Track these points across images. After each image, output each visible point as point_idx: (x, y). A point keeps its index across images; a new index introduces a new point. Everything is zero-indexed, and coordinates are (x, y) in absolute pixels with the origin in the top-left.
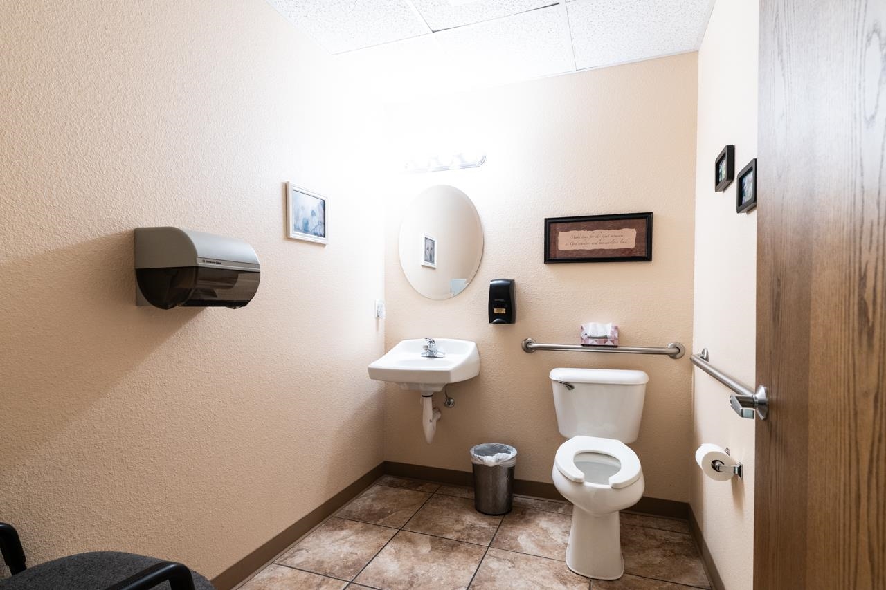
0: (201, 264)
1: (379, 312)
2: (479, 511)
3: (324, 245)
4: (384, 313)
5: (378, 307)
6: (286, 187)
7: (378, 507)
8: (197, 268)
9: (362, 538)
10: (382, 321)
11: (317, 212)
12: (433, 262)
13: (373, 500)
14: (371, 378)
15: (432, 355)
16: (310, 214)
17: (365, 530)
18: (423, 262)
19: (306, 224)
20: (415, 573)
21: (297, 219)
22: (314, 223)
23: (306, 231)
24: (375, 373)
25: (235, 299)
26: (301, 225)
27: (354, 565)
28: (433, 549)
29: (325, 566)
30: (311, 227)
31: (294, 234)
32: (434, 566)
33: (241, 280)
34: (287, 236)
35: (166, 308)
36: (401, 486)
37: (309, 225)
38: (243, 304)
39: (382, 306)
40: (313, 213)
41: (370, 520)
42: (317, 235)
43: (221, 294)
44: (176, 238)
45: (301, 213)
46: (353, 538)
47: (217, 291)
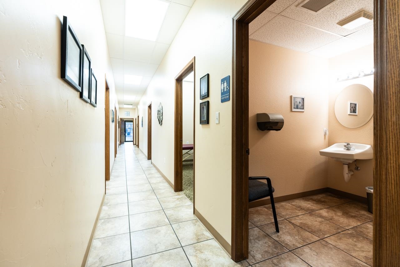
0: (271, 121)
1: (325, 133)
2: (369, 212)
3: (303, 112)
4: (328, 133)
5: (325, 131)
6: (291, 97)
7: (323, 200)
8: (270, 122)
9: (315, 205)
10: (327, 136)
11: (301, 102)
12: (356, 113)
13: (322, 198)
14: (321, 155)
15: (348, 149)
16: (299, 103)
17: (317, 204)
18: (349, 113)
19: (297, 106)
20: (333, 217)
21: (294, 105)
22: (300, 105)
23: (297, 108)
24: (322, 153)
25: (278, 128)
26: (295, 107)
27: (311, 210)
28: (343, 215)
29: (302, 207)
30: (299, 107)
31: (293, 110)
32: (342, 219)
33: (279, 124)
34: (291, 111)
35: (263, 131)
36: (334, 197)
37: (299, 106)
38: (280, 130)
39: (327, 131)
40: (300, 103)
41: (319, 202)
42: (301, 109)
43: (274, 127)
44: (266, 115)
45: (296, 103)
46: (312, 204)
47: (273, 127)
